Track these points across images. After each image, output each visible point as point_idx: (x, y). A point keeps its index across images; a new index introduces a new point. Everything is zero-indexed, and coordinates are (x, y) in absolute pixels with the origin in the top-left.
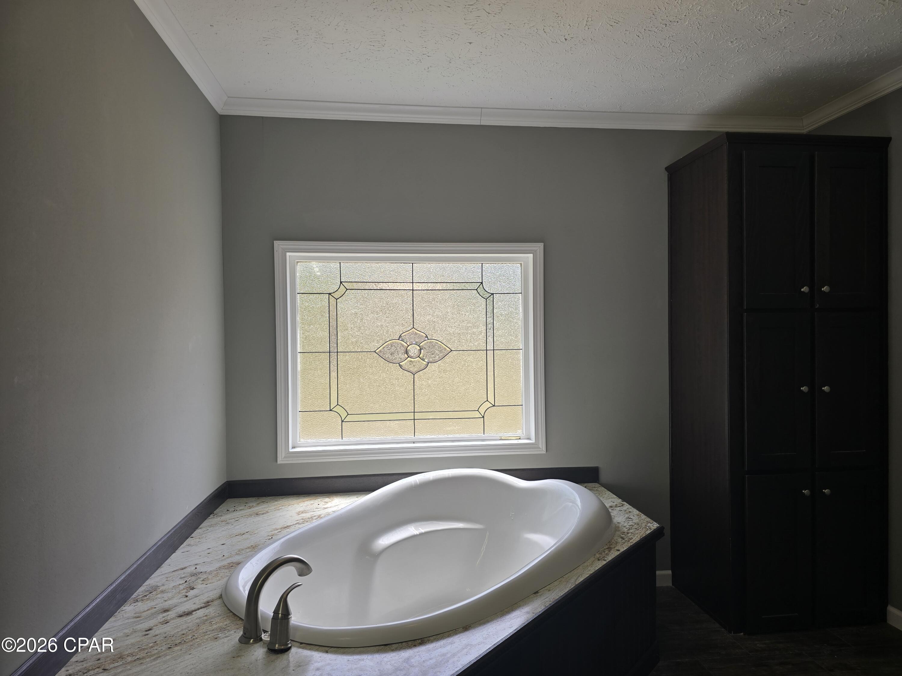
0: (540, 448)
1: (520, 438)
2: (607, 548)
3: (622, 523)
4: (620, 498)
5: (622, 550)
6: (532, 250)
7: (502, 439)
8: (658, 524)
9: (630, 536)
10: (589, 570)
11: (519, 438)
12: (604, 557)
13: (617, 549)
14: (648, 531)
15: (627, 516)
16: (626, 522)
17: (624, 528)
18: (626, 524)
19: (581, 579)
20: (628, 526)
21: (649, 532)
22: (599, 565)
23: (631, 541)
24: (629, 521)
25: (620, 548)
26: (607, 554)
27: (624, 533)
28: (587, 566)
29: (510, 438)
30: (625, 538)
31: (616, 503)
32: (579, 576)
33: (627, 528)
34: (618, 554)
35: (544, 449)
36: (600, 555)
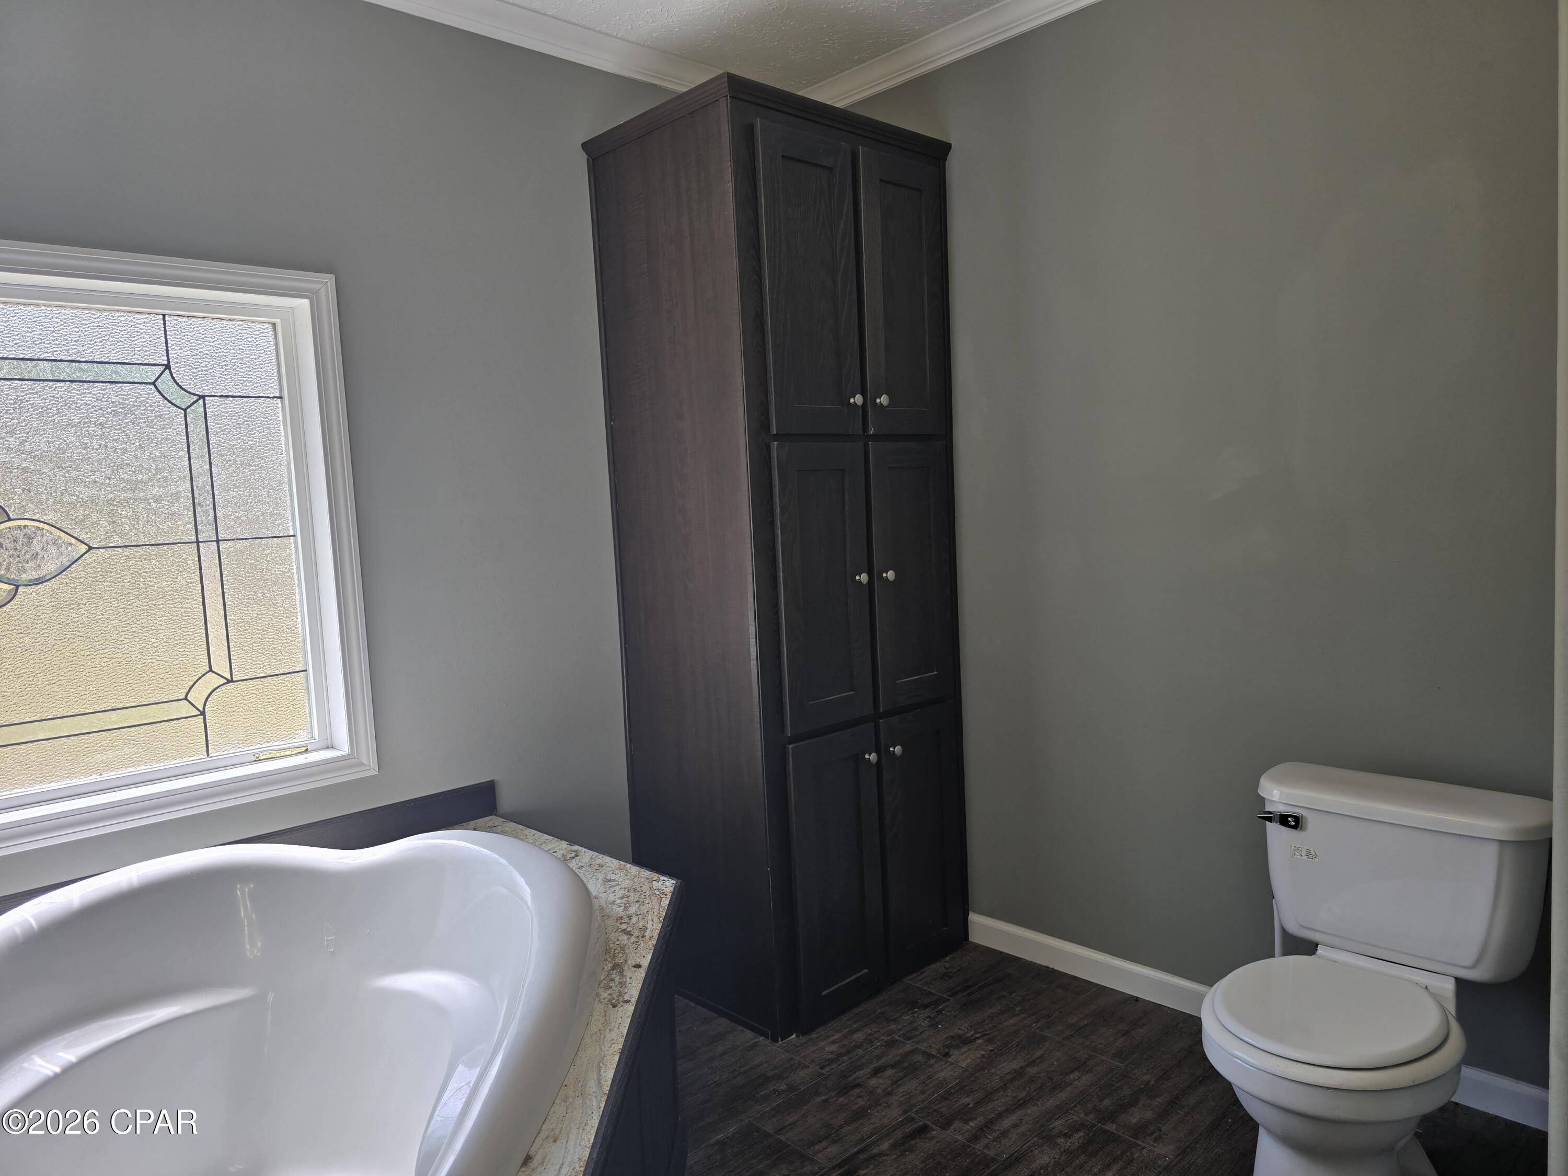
0: (363, 764)
1: (307, 750)
2: (613, 969)
3: (603, 896)
4: (561, 838)
5: (646, 962)
6: (307, 290)
7: (260, 760)
8: (670, 880)
9: (638, 922)
10: (612, 1042)
11: (305, 748)
12: (620, 994)
13: (634, 964)
14: (663, 899)
15: (601, 876)
16: (609, 892)
17: (614, 907)
18: (611, 898)
19: (609, 1075)
20: (618, 901)
21: (666, 902)
22: (624, 1017)
23: (647, 934)
24: (613, 886)
25: (638, 961)
26: (622, 984)
27: (621, 918)
28: (600, 1030)
29: (281, 754)
30: (630, 931)
31: (561, 852)
32: (600, 1068)
33: (619, 907)
34: (643, 975)
35: (374, 764)
36: (609, 992)
